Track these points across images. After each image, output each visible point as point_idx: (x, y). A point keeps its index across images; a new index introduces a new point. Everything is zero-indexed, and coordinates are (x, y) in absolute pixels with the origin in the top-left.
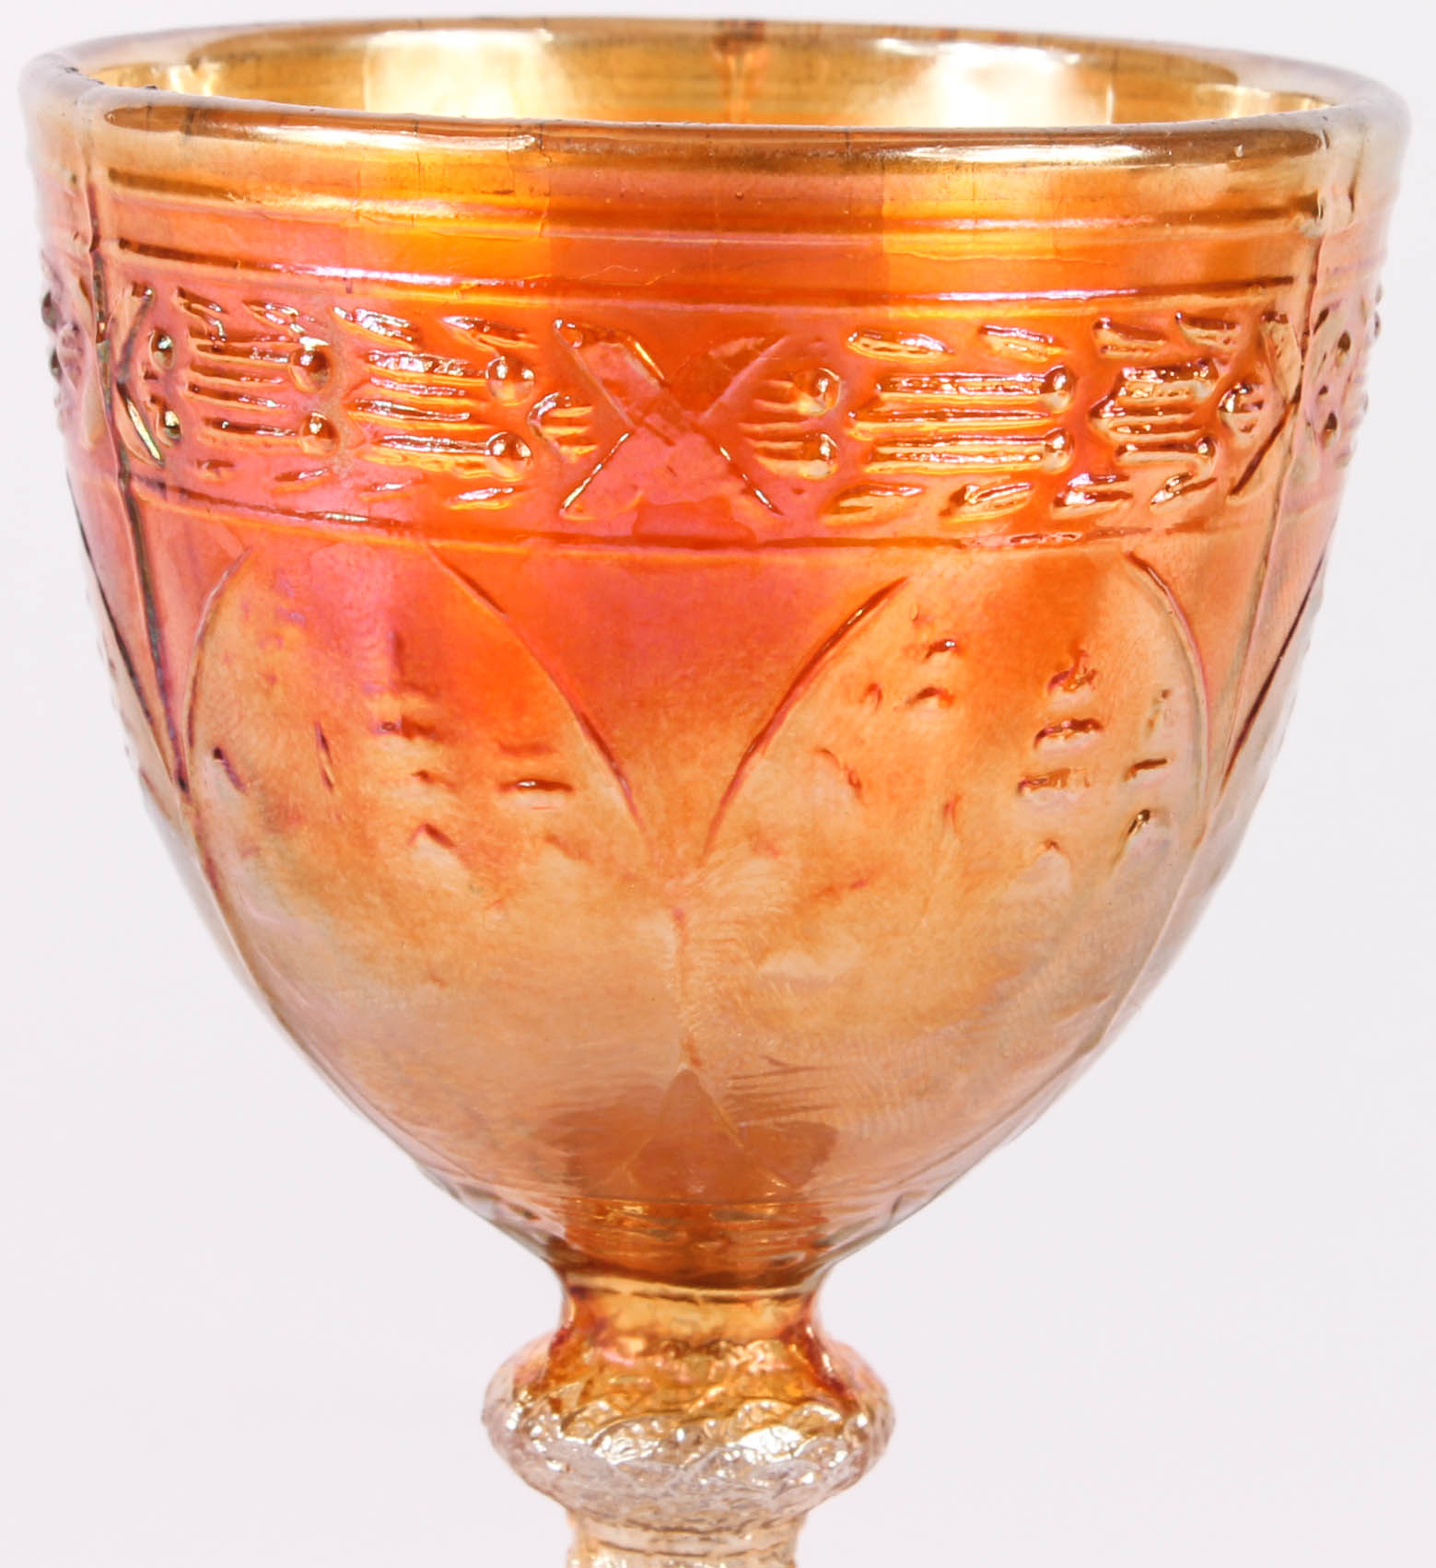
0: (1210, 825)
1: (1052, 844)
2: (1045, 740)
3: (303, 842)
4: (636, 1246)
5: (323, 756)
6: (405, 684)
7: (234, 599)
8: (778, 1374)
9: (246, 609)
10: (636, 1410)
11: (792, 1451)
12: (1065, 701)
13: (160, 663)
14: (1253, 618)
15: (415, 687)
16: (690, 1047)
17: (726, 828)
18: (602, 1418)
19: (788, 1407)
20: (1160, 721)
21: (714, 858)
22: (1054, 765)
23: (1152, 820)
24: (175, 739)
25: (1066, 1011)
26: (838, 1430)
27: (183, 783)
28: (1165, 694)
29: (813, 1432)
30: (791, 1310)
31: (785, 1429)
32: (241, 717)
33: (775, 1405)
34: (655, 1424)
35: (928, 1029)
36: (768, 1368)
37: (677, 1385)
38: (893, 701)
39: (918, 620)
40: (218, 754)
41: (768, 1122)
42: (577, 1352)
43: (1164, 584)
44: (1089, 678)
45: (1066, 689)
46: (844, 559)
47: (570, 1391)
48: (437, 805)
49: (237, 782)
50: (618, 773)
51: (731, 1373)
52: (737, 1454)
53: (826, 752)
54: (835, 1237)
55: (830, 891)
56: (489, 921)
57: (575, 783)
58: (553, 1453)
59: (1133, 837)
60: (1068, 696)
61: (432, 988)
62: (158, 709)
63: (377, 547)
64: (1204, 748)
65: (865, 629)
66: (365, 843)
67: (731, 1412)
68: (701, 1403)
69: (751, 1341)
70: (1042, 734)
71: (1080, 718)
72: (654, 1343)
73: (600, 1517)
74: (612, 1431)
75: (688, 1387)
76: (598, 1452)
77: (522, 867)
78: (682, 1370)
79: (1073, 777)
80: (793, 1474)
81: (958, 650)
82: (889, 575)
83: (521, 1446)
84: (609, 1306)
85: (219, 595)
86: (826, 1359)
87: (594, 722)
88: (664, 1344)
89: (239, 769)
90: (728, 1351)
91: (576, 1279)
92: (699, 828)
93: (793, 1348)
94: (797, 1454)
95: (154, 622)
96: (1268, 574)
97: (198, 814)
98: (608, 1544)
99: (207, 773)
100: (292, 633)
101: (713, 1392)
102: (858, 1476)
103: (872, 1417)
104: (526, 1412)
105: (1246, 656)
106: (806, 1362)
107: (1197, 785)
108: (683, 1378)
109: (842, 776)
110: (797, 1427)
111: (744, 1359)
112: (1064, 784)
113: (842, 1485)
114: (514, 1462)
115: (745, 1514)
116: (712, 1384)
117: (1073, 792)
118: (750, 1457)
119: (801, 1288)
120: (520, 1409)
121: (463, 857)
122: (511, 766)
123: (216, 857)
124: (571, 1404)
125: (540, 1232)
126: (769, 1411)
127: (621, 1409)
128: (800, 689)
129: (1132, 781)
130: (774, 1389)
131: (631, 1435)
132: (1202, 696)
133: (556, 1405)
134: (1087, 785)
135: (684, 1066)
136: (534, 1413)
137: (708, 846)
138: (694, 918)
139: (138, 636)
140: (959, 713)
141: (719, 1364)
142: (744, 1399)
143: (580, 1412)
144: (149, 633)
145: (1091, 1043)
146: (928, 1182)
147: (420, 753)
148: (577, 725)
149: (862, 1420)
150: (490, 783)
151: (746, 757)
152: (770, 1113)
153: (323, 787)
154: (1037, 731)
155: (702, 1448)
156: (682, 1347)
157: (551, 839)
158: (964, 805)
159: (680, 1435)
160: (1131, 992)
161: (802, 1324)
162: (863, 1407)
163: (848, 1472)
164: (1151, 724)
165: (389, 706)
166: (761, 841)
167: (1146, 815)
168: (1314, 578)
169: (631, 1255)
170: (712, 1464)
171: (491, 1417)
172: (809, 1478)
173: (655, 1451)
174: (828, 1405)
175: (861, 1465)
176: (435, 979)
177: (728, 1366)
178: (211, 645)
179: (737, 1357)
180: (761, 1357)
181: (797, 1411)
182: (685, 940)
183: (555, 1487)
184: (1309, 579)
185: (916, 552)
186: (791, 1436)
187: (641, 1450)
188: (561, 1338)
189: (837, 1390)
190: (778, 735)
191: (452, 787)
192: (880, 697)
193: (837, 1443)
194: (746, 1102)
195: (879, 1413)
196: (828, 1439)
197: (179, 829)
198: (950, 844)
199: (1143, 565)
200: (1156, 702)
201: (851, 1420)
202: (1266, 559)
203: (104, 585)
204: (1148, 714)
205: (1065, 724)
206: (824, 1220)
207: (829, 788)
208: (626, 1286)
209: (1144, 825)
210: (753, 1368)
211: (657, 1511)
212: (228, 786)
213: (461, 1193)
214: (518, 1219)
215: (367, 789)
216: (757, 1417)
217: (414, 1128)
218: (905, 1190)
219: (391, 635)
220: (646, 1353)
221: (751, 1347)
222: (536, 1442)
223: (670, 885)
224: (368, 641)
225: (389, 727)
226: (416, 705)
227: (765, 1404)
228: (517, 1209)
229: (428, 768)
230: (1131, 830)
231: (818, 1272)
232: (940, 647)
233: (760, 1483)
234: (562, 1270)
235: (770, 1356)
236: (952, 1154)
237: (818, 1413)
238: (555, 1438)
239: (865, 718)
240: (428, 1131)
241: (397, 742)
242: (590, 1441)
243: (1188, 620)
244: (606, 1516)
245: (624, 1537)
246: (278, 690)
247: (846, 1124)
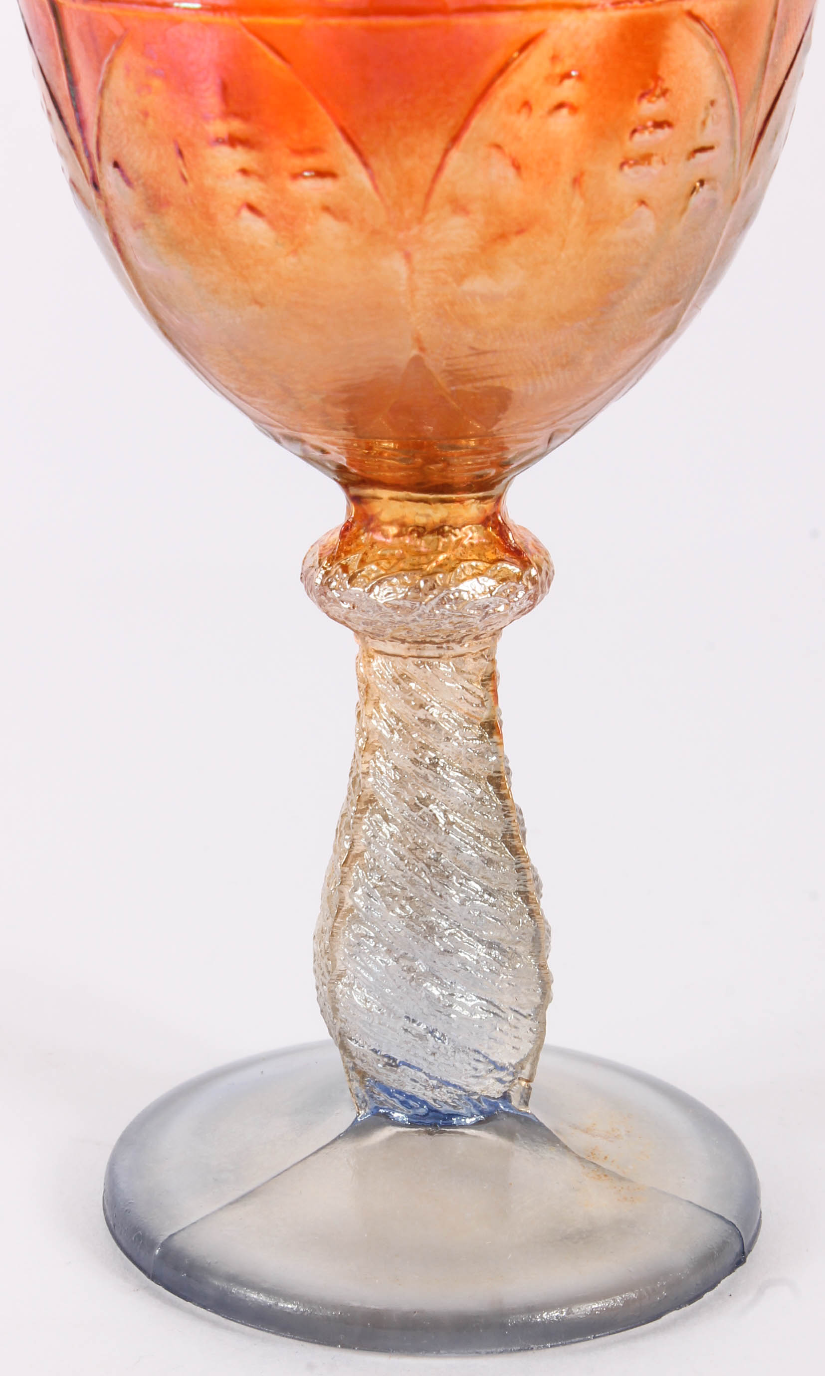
0: (743, 187)
1: (642, 202)
2: (637, 136)
3: (171, 219)
4: (391, 468)
5: (180, 162)
6: (229, 113)
7: (120, 62)
8: (481, 545)
9: (128, 69)
10: (393, 570)
11: (491, 592)
12: (649, 108)
13: (77, 109)
14: (767, 54)
15: (236, 115)
16: (418, 340)
17: (435, 198)
18: (373, 575)
19: (488, 565)
20: (709, 122)
21: (430, 216)
22: (643, 151)
23: (706, 186)
24: (89, 157)
25: (654, 310)
26: (519, 578)
27: (96, 185)
28: (712, 103)
29: (503, 580)
30: (488, 506)
31: (486, 579)
32: (129, 140)
33: (479, 564)
34: (406, 578)
35: (567, 324)
36: (475, 542)
37: (419, 554)
38: (539, 111)
39: (555, 58)
40: (116, 165)
41: (468, 387)
42: (357, 537)
43: (710, 31)
44: (664, 93)
45: (650, 101)
46: (505, 19)
47: (353, 560)
48: (252, 190)
49: (128, 182)
50: (366, 164)
51: (452, 545)
52: (457, 594)
53: (498, 147)
54: (514, 458)
55: (502, 237)
56: (287, 264)
57: (339, 172)
58: (343, 598)
59: (695, 199)
60: (650, 106)
61: (256, 308)
62: (78, 139)
63: (207, 24)
64: (738, 138)
65: (520, 65)
66: (209, 217)
67: (453, 569)
68: (434, 564)
69: (464, 526)
70: (634, 131)
71: (660, 119)
72: (404, 528)
73: (374, 636)
74: (379, 583)
75: (426, 555)
76: (372, 596)
77: (308, 228)
78: (422, 545)
79: (655, 159)
80: (492, 606)
81: (580, 77)
82: (534, 29)
83: (325, 594)
84: (376, 507)
85: (111, 61)
86: (510, 535)
87: (349, 131)
88: (410, 529)
89: (130, 174)
90: (450, 531)
91: (354, 491)
92: (419, 198)
93: (490, 529)
94: (494, 594)
95: (72, 83)
96: (777, 24)
97: (106, 205)
98: (380, 652)
99: (110, 178)
100: (156, 83)
101: (441, 558)
102: (532, 606)
103: (540, 570)
104: (327, 573)
105: (763, 78)
106: (498, 537)
107: (734, 163)
108: (423, 549)
109: (508, 162)
110: (494, 577)
111: (460, 537)
112: (649, 164)
113: (522, 612)
114: (321, 604)
115: (463, 631)
116: (441, 552)
117: (656, 168)
118: (465, 596)
119: (495, 492)
120: (323, 572)
121: (271, 223)
122: (297, 163)
123: (119, 232)
124: (354, 567)
125: (330, 462)
126: (476, 567)
127: (385, 570)
128: (480, 106)
129: (692, 161)
130: (479, 555)
131: (392, 585)
132: (736, 105)
133: (345, 568)
134: (664, 163)
135: (415, 352)
136: (332, 573)
137: (425, 209)
138: (417, 257)
139: (63, 93)
140: (581, 118)
141: (446, 540)
142: (461, 561)
143: (360, 572)
144: (69, 89)
145: (670, 332)
146: (570, 423)
147: (240, 157)
148: (338, 135)
149: (534, 572)
150: (285, 174)
151: (446, 152)
152: (470, 381)
153: (181, 182)
154: (632, 128)
155: (435, 592)
156: (420, 531)
157: (326, 209)
158: (586, 178)
159: (422, 584)
160: (694, 298)
161: (495, 514)
162: (534, 564)
163: (525, 604)
164: (704, 123)
165: (220, 128)
166: (459, 206)
167: (702, 183)
168: (806, 28)
169: (388, 474)
170: (442, 602)
171: (304, 577)
172: (501, 608)
173: (406, 595)
174: (512, 563)
175: (534, 599)
176: (257, 302)
177: (450, 541)
178: (107, 94)
179: (455, 535)
180: (471, 535)
181: (493, 567)
182: (412, 271)
183: (346, 618)
184: (803, 28)
185: (551, 14)
186: (491, 583)
187: (398, 594)
188: (347, 528)
189: (518, 554)
190: (466, 136)
191: (262, 178)
192: (530, 109)
193: (518, 586)
194: (456, 375)
195: (544, 568)
196: (513, 584)
197: (95, 215)
198: (578, 203)
199: (697, 19)
200: (706, 109)
201: (527, 572)
202: (775, 14)
203: (41, 62)
204: (702, 116)
205: (650, 124)
206: (507, 448)
207: (501, 169)
208: (385, 494)
209: (701, 190)
210: (466, 542)
211: (409, 631)
212: (123, 185)
213: (281, 439)
214: (318, 454)
215: (209, 181)
216: (469, 572)
217: (249, 399)
218: (555, 428)
219: (218, 81)
220: (399, 535)
221: (464, 529)
222: (334, 591)
223: (401, 236)
224: (203, 86)
225: (219, 141)
226: (236, 126)
227: (474, 563)
228: (316, 448)
229: (246, 166)
230: (692, 193)
231: (504, 482)
232: (567, 76)
233: (472, 612)
234: (346, 486)
235: (476, 535)
236: (585, 404)
237: (507, 569)
238: (345, 589)
239: (522, 123)
240: (259, 400)
241: (225, 150)
242: (366, 589)
243: (727, 55)
244: (378, 635)
245: (389, 647)
246: (150, 121)
247: (518, 386)
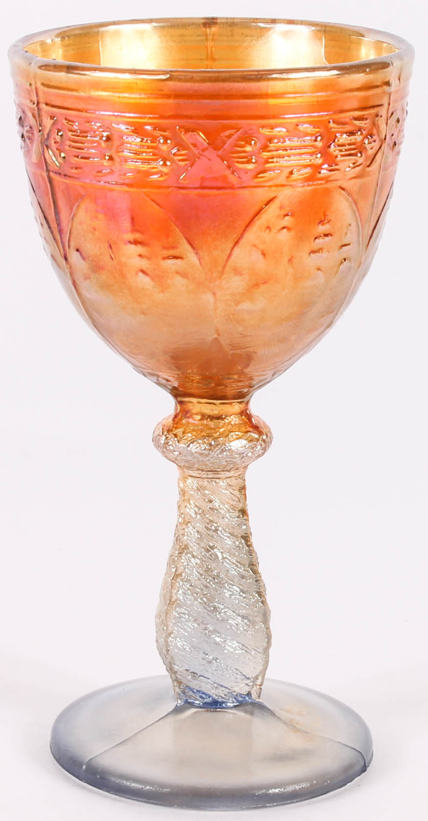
0: (363, 261)
1: (319, 269)
2: (317, 240)
3: (104, 276)
4: (199, 388)
5: (110, 251)
6: (134, 230)
7: (83, 206)
8: (240, 424)
9: (86, 209)
10: (199, 436)
11: (245, 446)
12: (322, 229)
13: (59, 225)
14: (374, 202)
15: (138, 231)
16: (217, 331)
17: (227, 268)
18: (190, 439)
19: (243, 434)
20: (348, 233)
21: (223, 277)
22: (319, 247)
23: (346, 261)
24: (64, 246)
25: (323, 316)
26: (258, 440)
27: (66, 259)
28: (350, 225)
29: (251, 441)
30: (242, 406)
31: (243, 440)
32: (85, 240)
33: (239, 433)
34: (205, 440)
35: (284, 323)
36: (237, 423)
37: (211, 429)
38: (273, 231)
39: (281, 208)
40: (77, 250)
41: (239, 351)
42: (181, 420)
43: (349, 194)
44: (328, 222)
45: (323, 225)
46: (259, 191)
47: (179, 431)
48: (144, 264)
49: (84, 258)
50: (196, 253)
51: (226, 424)
52: (229, 448)
53: (255, 246)
54: (256, 384)
55: (257, 285)
56: (159, 297)
57: (184, 256)
58: (175, 449)
59: (342, 266)
60: (323, 227)
61: (143, 316)
62: (58, 238)
63: (127, 192)
64: (361, 240)
65: (265, 211)
66: (123, 276)
67: (227, 435)
68: (218, 433)
69: (231, 415)
70: (316, 238)
71: (326, 233)
72: (204, 417)
73: (189, 468)
74: (192, 443)
75: (214, 429)
76: (189, 449)
77: (169, 281)
78: (212, 424)
79: (324, 250)
80: (246, 453)
81: (292, 215)
82: (273, 195)
83: (166, 448)
84: (190, 406)
85: (78, 206)
86: (253, 420)
87: (189, 239)
88: (206, 417)
89: (84, 255)
90: (225, 418)
91: (180, 399)
92: (220, 269)
93: (244, 417)
94: (246, 447)
95: (57, 213)
96: (378, 188)
97: (71, 268)
98: (191, 476)
99: (74, 257)
100: (101, 216)
101: (221, 430)
102: (263, 453)
103: (267, 436)
104: (167, 438)
105: (372, 212)
106: (247, 421)
107: (359, 250)
108: (212, 426)
109: (260, 252)
110: (246, 439)
111: (229, 421)
112: (322, 252)
113: (259, 456)
114: (163, 453)
115: (231, 466)
116: (221, 428)
117: (324, 254)
118: (233, 448)
119: (245, 400)
120: (164, 437)
121: (152, 279)
122: (166, 253)
123: (76, 280)
124: (180, 435)
125: (170, 385)
126: (238, 435)
127: (195, 436)
128: (248, 228)
129: (341, 250)
130: (239, 429)
131: (198, 443)
132: (360, 225)
133: (176, 436)
134: (328, 252)
135: (216, 336)
136: (169, 438)
137: (222, 273)
138: (218, 294)
139: (51, 216)
140: (293, 233)
141: (223, 422)
142: (231, 432)
143: (183, 437)
144: (55, 216)
145: (329, 325)
146: (283, 367)
147: (139, 249)
148: (185, 240)
149: (264, 437)
150: (160, 258)
151: (233, 248)
152: (240, 349)
153: (110, 260)
154: (315, 237)
155: (219, 446)
156: (212, 418)
157: (177, 273)
158: (294, 259)
159: (213, 443)
160: (341, 310)
161: (246, 410)
162: (264, 434)
163: (261, 452)
164: (346, 233)
165: (130, 236)
166: (237, 271)
167: (345, 260)
168: (391, 189)
169: (196, 391)
170: (223, 451)
171: (155, 440)
172: (250, 454)
173: (206, 448)
174: (254, 433)
175: (265, 450)
176: (143, 313)
177: (225, 422)
178: (75, 219)
179: (228, 420)
180: (235, 420)
181: (246, 435)
182: (216, 300)
183: (176, 459)
184: (389, 189)
185: (280, 188)
186: (245, 442)
187: (202, 448)
188: (176, 416)
189: (256, 428)
190: (242, 242)
191: (149, 259)
192: (270, 229)
193: (257, 444)
194: (234, 347)
195: (269, 435)
196: (255, 443)
197: (64, 271)
198: (290, 270)
199: (343, 189)
200: (347, 227)
201: (261, 437)
202: (377, 185)
203: (40, 202)
204: (345, 231)
205: (322, 235)
206: (253, 379)
207: (256, 256)
208: (194, 400)
209: (344, 263)
210: (233, 423)
211: (206, 465)
212: (81, 260)
213: (147, 374)
214: (164, 382)
215: (123, 260)
216: (234, 437)
217: (134, 356)
218: (276, 369)
219: (130, 216)
220: (201, 420)
221: (231, 417)
222: (170, 446)
223: (212, 285)
224: (123, 218)
225: (130, 242)
226: (138, 236)
227: (237, 433)
228: (164, 379)
229: (141, 253)
230: (341, 264)
231: (251, 394)
232: (287, 215)
233: (236, 456)
234: (176, 396)
235: (237, 419)
236: (290, 359)
237: (252, 435)
238: (176, 445)
239: (267, 236)
240: (140, 357)
241: (133, 246)
242: (186, 445)
243: (356, 204)
244: (191, 468)
245: (195, 474)
246: (97, 232)
247: (261, 352)
